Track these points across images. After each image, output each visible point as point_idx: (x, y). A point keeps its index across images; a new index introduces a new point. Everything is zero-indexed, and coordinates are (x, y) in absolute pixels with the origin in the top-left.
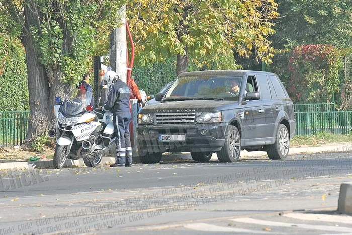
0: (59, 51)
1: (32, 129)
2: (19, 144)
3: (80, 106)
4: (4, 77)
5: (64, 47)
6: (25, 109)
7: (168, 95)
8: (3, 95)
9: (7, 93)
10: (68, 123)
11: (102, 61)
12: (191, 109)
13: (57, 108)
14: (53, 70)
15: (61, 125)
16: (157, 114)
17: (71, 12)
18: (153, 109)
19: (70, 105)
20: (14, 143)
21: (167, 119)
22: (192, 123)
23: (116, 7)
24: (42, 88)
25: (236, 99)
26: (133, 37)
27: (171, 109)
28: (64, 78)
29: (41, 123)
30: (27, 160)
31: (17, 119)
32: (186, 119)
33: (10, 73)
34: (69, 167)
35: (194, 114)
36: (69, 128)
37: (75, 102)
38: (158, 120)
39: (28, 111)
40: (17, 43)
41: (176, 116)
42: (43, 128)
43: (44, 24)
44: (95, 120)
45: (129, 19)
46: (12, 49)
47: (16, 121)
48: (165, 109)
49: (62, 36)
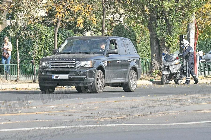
0: (165, 32)
1: (152, 66)
2: (146, 73)
3: (173, 57)
4: (140, 44)
5: (167, 31)
6: (149, 58)
7: (60, 50)
8: (139, 51)
9: (141, 51)
10: (168, 65)
11: (184, 37)
12: (73, 59)
13: (163, 58)
14: (162, 41)
15: (164, 65)
16: (51, 62)
17: (170, 15)
18: (49, 59)
19: (169, 57)
20: (143, 73)
21: (57, 65)
22: (73, 67)
23: (191, 13)
24: (156, 49)
25: (103, 53)
26: (198, 27)
27: (60, 59)
28: (167, 44)
29: (156, 64)
30: (149, 81)
31: (145, 62)
32: (69, 65)
33: (143, 42)
34: (168, 84)
35: (74, 62)
36: (168, 67)
37: (171, 55)
38: (51, 65)
39: (150, 59)
40: (146, 29)
41: (63, 63)
42: (156, 66)
43: (158, 20)
44: (180, 63)
45: (196, 19)
46: (144, 31)
47: (145, 63)
48: (56, 59)
49: (166, 26)
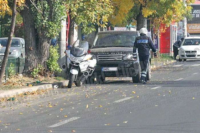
1: (28, 64)
3: (83, 50)
10: (77, 61)
12: (120, 52)
15: (72, 62)
16: (99, 55)
19: (77, 50)
21: (105, 58)
22: (121, 60)
24: (33, 40)
27: (108, 52)
29: (34, 61)
32: (117, 58)
35: (122, 55)
41: (111, 56)
44: (91, 59)
48: (104, 53)
49: (49, 10)
